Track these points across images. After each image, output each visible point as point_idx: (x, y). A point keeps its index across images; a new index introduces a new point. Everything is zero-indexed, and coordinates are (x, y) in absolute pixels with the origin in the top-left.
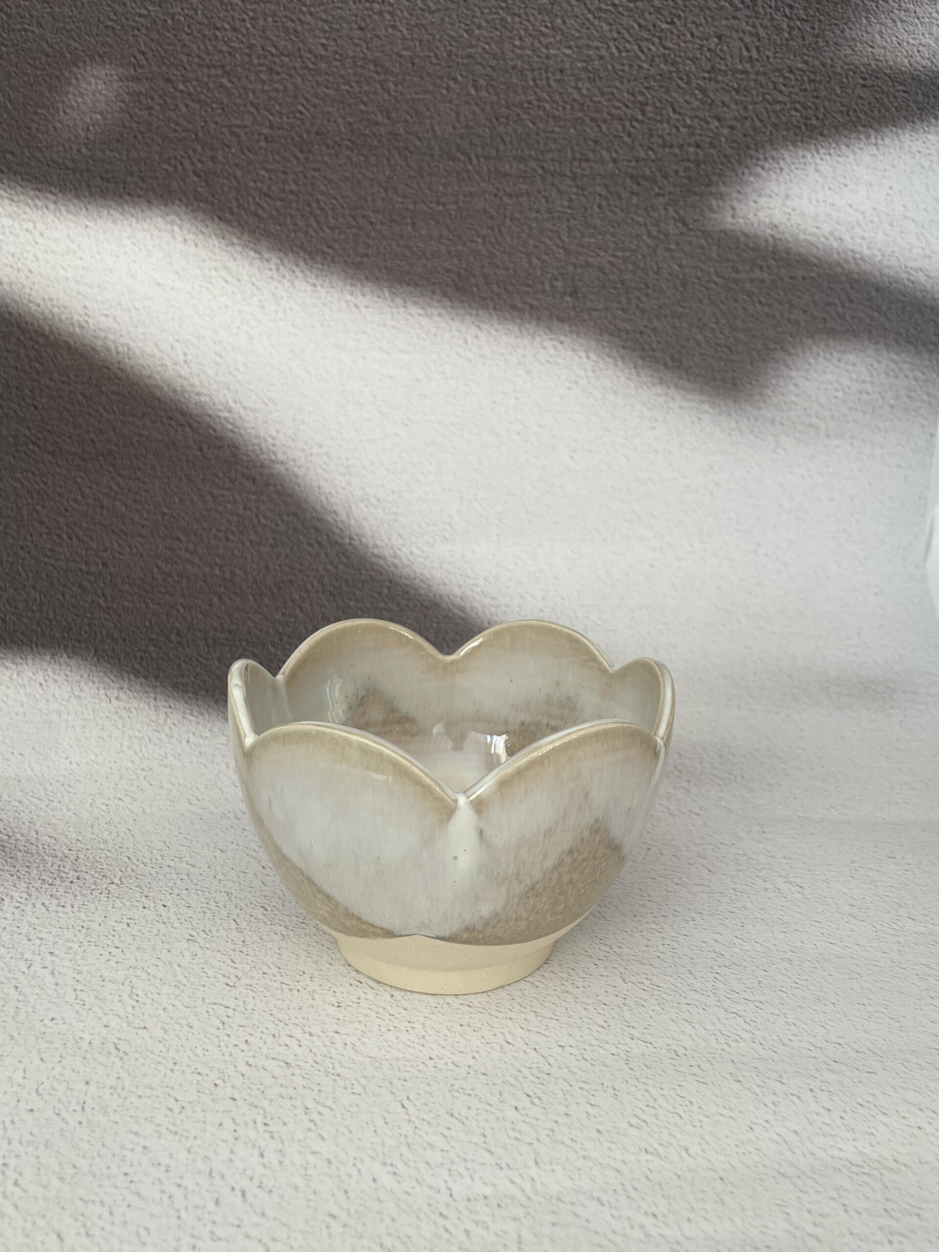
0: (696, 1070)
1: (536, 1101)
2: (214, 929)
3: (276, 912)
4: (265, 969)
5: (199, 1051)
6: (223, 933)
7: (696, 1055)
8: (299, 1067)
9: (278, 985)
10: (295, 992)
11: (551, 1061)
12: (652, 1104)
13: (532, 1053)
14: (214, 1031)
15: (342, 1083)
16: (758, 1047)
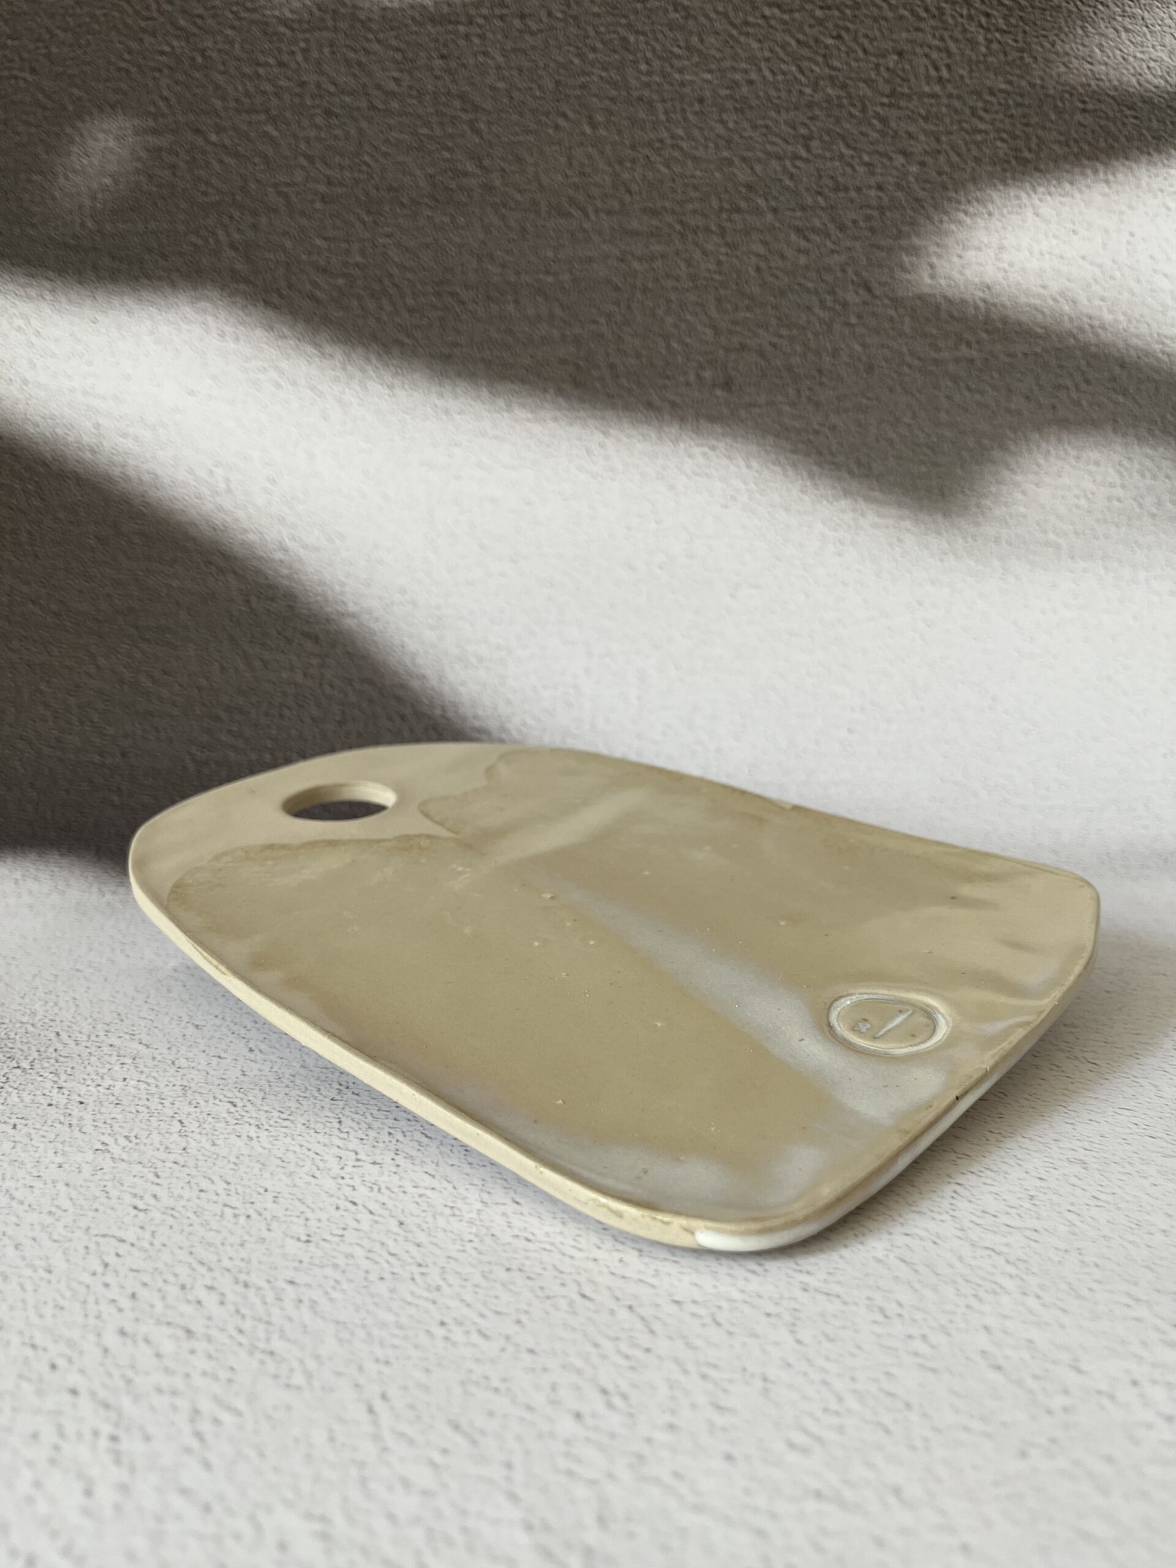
0: (919, 1346)
1: (618, 1401)
2: (143, 1135)
3: (249, 1107)
4: (205, 1184)
5: (48, 1311)
6: (156, 1138)
7: (919, 1316)
8: (209, 1339)
9: (218, 1209)
10: (242, 1220)
11: (657, 1326)
12: (834, 1406)
13: (623, 1314)
14: (87, 1278)
15: (271, 1367)
16: (1032, 1302)
